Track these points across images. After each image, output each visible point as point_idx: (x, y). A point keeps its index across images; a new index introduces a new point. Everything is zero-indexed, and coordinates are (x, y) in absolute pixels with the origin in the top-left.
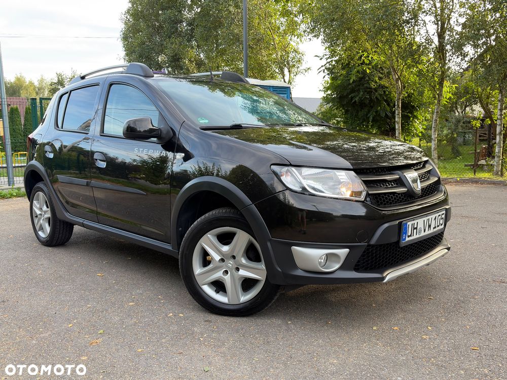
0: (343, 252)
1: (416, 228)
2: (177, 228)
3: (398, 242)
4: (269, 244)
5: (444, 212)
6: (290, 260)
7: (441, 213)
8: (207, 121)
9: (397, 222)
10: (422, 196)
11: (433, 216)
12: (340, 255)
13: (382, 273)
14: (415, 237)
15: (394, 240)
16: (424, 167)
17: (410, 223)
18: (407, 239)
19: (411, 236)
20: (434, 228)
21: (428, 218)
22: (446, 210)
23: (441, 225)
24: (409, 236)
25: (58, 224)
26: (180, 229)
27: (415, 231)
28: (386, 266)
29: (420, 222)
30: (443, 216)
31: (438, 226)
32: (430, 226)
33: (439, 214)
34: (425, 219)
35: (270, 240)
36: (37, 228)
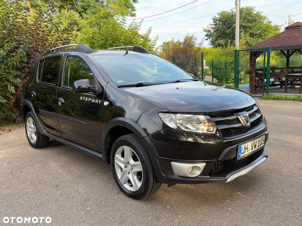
0: (202, 165)
1: (247, 148)
2: (105, 145)
3: (236, 158)
4: (158, 160)
5: (264, 136)
6: (170, 168)
7: (262, 138)
8: (122, 81)
9: (235, 146)
10: (251, 128)
11: (258, 140)
12: (200, 167)
13: (225, 176)
14: (246, 153)
15: (234, 156)
16: (252, 108)
17: (243, 146)
18: (241, 155)
19: (244, 153)
20: (258, 147)
22: (266, 135)
23: (263, 144)
24: (242, 154)
26: (107, 146)
27: (246, 150)
28: (228, 172)
29: (249, 144)
30: (264, 139)
31: (260, 145)
32: (255, 146)
33: (261, 138)
34: (253, 142)
35: (158, 158)
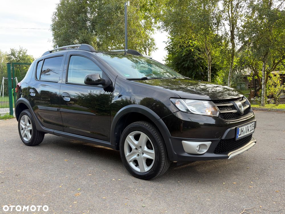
0: (208, 144)
1: (243, 131)
3: (235, 138)
4: (170, 140)
5: (254, 123)
6: (181, 148)
7: (253, 124)
8: (129, 76)
9: (234, 128)
10: (244, 115)
11: (250, 125)
12: (207, 145)
13: (227, 154)
14: (242, 135)
15: (233, 137)
16: (242, 100)
17: (240, 128)
18: (239, 137)
19: (240, 135)
20: (250, 131)
21: (248, 126)
22: (255, 122)
23: (253, 129)
24: (239, 135)
25: (37, 133)
27: (242, 132)
28: (228, 151)
29: (244, 128)
30: (254, 125)
31: (252, 130)
32: (248, 130)
33: (252, 124)
34: (246, 126)
35: (171, 138)
36: (23, 136)
